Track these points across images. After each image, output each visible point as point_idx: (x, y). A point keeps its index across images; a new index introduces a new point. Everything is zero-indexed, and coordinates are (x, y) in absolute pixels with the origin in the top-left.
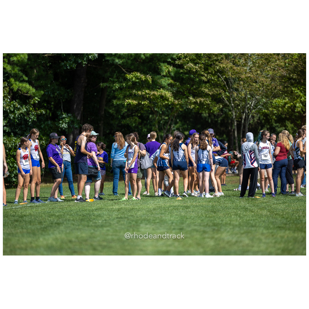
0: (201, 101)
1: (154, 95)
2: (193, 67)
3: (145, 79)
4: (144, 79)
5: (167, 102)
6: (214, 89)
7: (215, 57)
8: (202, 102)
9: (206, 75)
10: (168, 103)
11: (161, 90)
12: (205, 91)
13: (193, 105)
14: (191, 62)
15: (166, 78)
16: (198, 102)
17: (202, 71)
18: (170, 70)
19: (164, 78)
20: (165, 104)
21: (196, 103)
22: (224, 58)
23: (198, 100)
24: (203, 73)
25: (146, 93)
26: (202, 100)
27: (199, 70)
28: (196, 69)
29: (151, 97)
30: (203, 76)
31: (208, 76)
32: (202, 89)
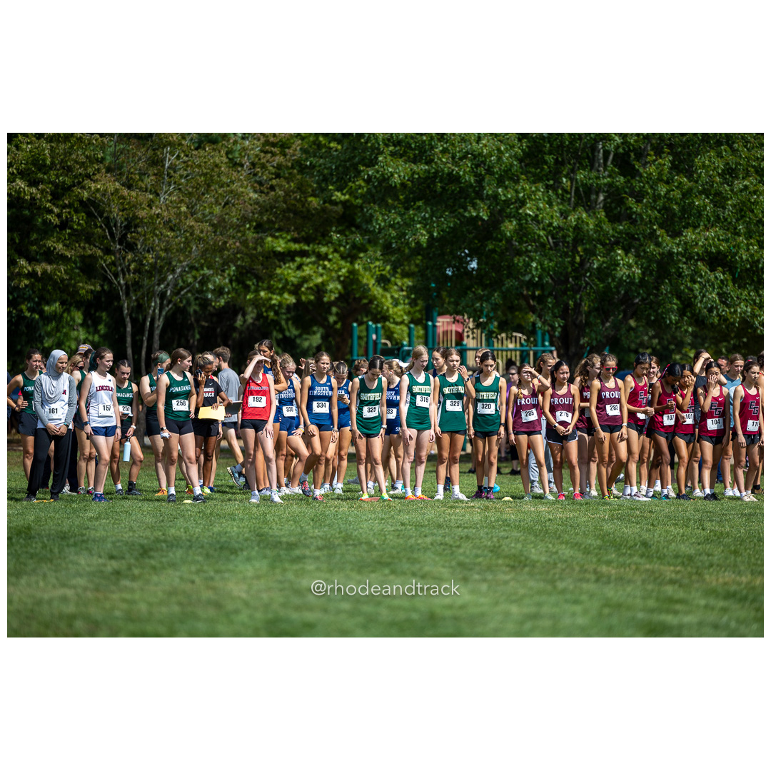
0: (44, 272)
2: (24, 189)
6: (77, 245)
7: (80, 168)
8: (49, 272)
9: (56, 210)
12: (55, 248)
13: (27, 279)
14: (21, 179)
16: (39, 273)
17: (48, 201)
21: (32, 275)
22: (104, 170)
23: (39, 270)
24: (48, 205)
26: (49, 268)
27: (39, 196)
28: (31, 194)
30: (50, 212)
31: (62, 213)
32: (49, 243)
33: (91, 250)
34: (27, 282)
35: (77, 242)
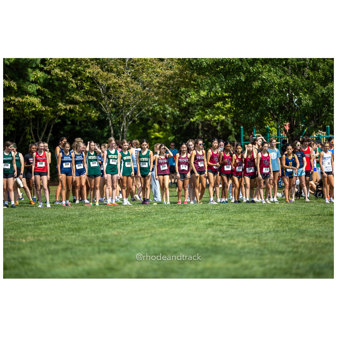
0: (70, 108)
1: (19, 101)
3: (9, 86)
4: (7, 85)
5: (34, 109)
6: (86, 96)
8: (72, 108)
9: (74, 81)
10: (36, 110)
11: (27, 96)
12: (75, 98)
15: (34, 85)
16: (68, 109)
18: (39, 75)
19: (32, 84)
20: (32, 110)
21: (66, 109)
23: (68, 107)
25: (11, 99)
26: (72, 106)
27: (66, 75)
29: (16, 104)
31: (78, 83)
32: (73, 96)
33: (92, 98)
34: (64, 113)
35: (86, 95)
